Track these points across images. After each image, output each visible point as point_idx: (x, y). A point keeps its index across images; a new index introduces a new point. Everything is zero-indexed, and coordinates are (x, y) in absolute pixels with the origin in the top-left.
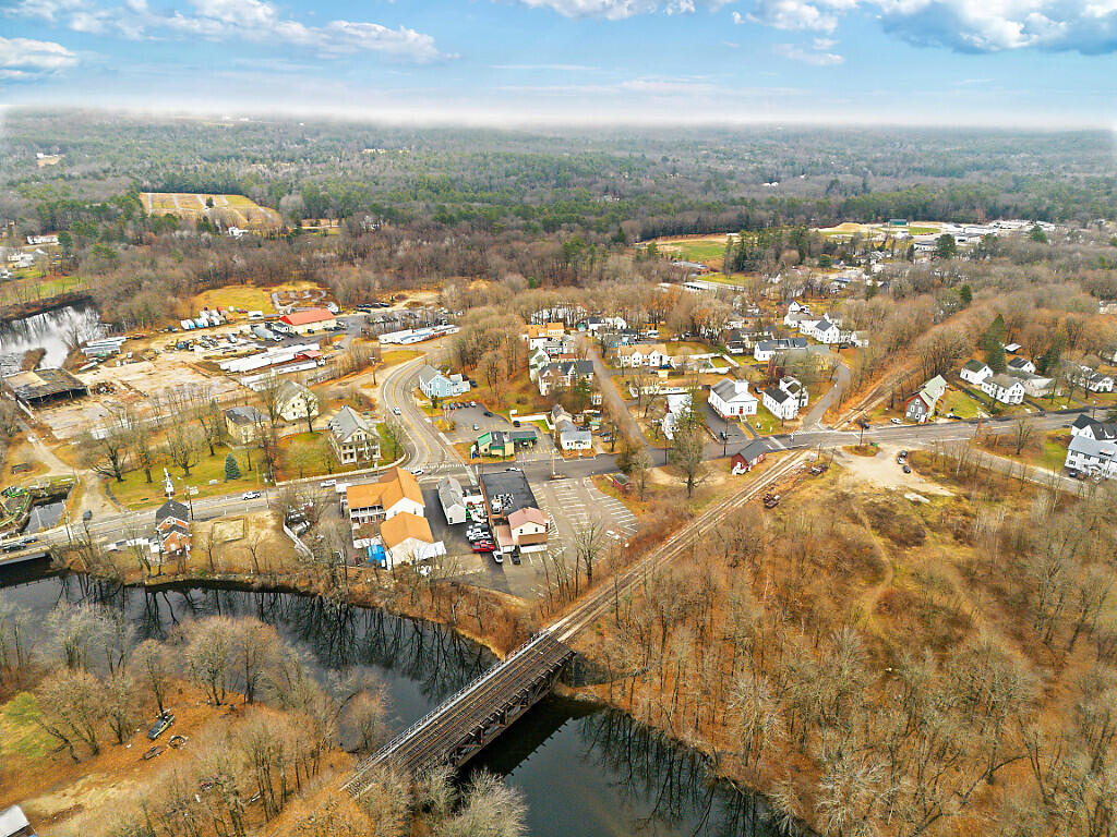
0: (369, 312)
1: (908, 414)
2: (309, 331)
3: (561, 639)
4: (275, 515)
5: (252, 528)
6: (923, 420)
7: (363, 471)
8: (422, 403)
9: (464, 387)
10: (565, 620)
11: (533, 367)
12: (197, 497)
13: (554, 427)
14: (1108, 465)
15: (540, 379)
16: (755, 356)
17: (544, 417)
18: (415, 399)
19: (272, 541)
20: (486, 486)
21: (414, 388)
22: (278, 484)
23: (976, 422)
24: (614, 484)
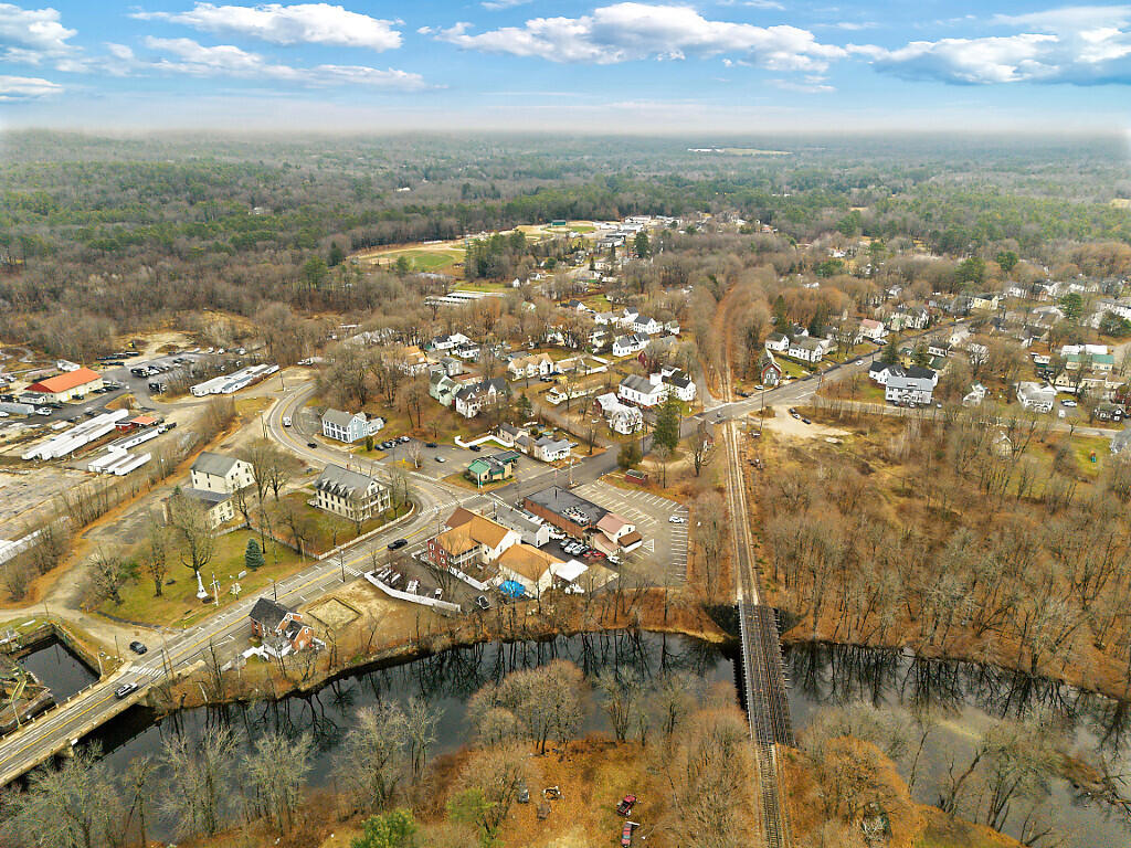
0: (122, 364)
1: (765, 381)
2: (76, 397)
3: (756, 603)
4: (361, 586)
5: (355, 604)
6: (776, 384)
7: (392, 523)
8: (345, 449)
9: (378, 423)
10: (740, 590)
11: (444, 392)
12: (246, 594)
13: (512, 444)
14: (914, 394)
15: (459, 403)
16: (615, 354)
17: (492, 437)
18: (333, 446)
19: (393, 608)
20: (544, 505)
21: (315, 436)
22: (321, 557)
23: (806, 379)
24: (628, 479)
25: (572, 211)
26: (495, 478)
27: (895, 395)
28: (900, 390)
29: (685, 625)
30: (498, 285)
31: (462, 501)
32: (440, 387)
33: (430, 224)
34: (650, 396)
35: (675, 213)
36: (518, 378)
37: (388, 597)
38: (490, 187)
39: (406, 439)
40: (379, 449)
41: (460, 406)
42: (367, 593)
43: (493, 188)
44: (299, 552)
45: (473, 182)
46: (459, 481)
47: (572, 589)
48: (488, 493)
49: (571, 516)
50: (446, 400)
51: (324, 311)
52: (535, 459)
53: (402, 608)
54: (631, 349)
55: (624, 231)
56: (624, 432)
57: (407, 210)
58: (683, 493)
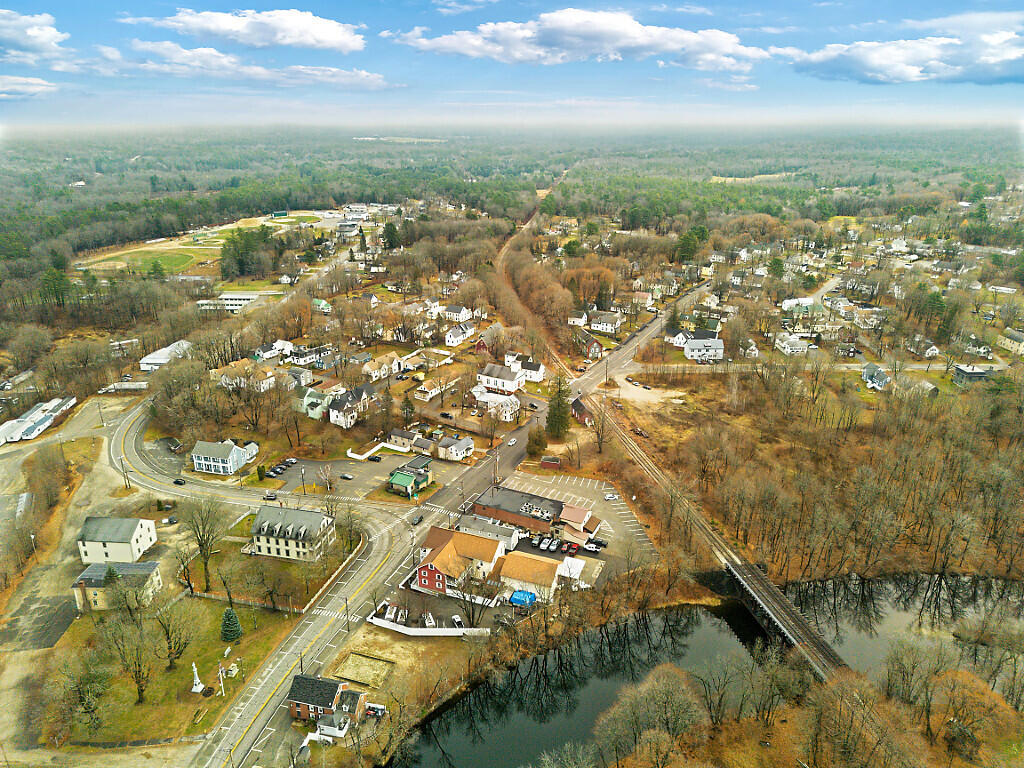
1: (590, 355)
3: (739, 563)
4: (370, 632)
5: (378, 653)
6: (600, 356)
7: (351, 556)
8: (230, 482)
9: (253, 448)
10: (718, 553)
11: (313, 405)
12: (249, 673)
13: (408, 449)
14: (711, 352)
15: (333, 414)
16: (447, 344)
17: (383, 444)
18: (213, 481)
19: (422, 648)
20: (497, 507)
21: (183, 473)
22: (304, 611)
23: (618, 349)
24: (544, 466)
25: (288, 201)
26: (421, 487)
27: (696, 355)
28: (699, 350)
29: (684, 595)
30: (263, 283)
31: (405, 517)
32: (307, 401)
33: (148, 221)
34: (516, 382)
35: (388, 200)
36: (374, 379)
37: (407, 638)
38: (180, 179)
39: (294, 461)
40: (271, 477)
41: (335, 416)
42: (382, 638)
43: (185, 180)
44: (275, 611)
45: (159, 175)
46: (384, 496)
47: (578, 586)
48: (424, 503)
49: (532, 513)
50: (316, 413)
51: (76, 327)
52: (441, 459)
53: (430, 645)
54: (461, 338)
55: (353, 220)
56: (508, 420)
57: (110, 207)
58: (599, 471)
